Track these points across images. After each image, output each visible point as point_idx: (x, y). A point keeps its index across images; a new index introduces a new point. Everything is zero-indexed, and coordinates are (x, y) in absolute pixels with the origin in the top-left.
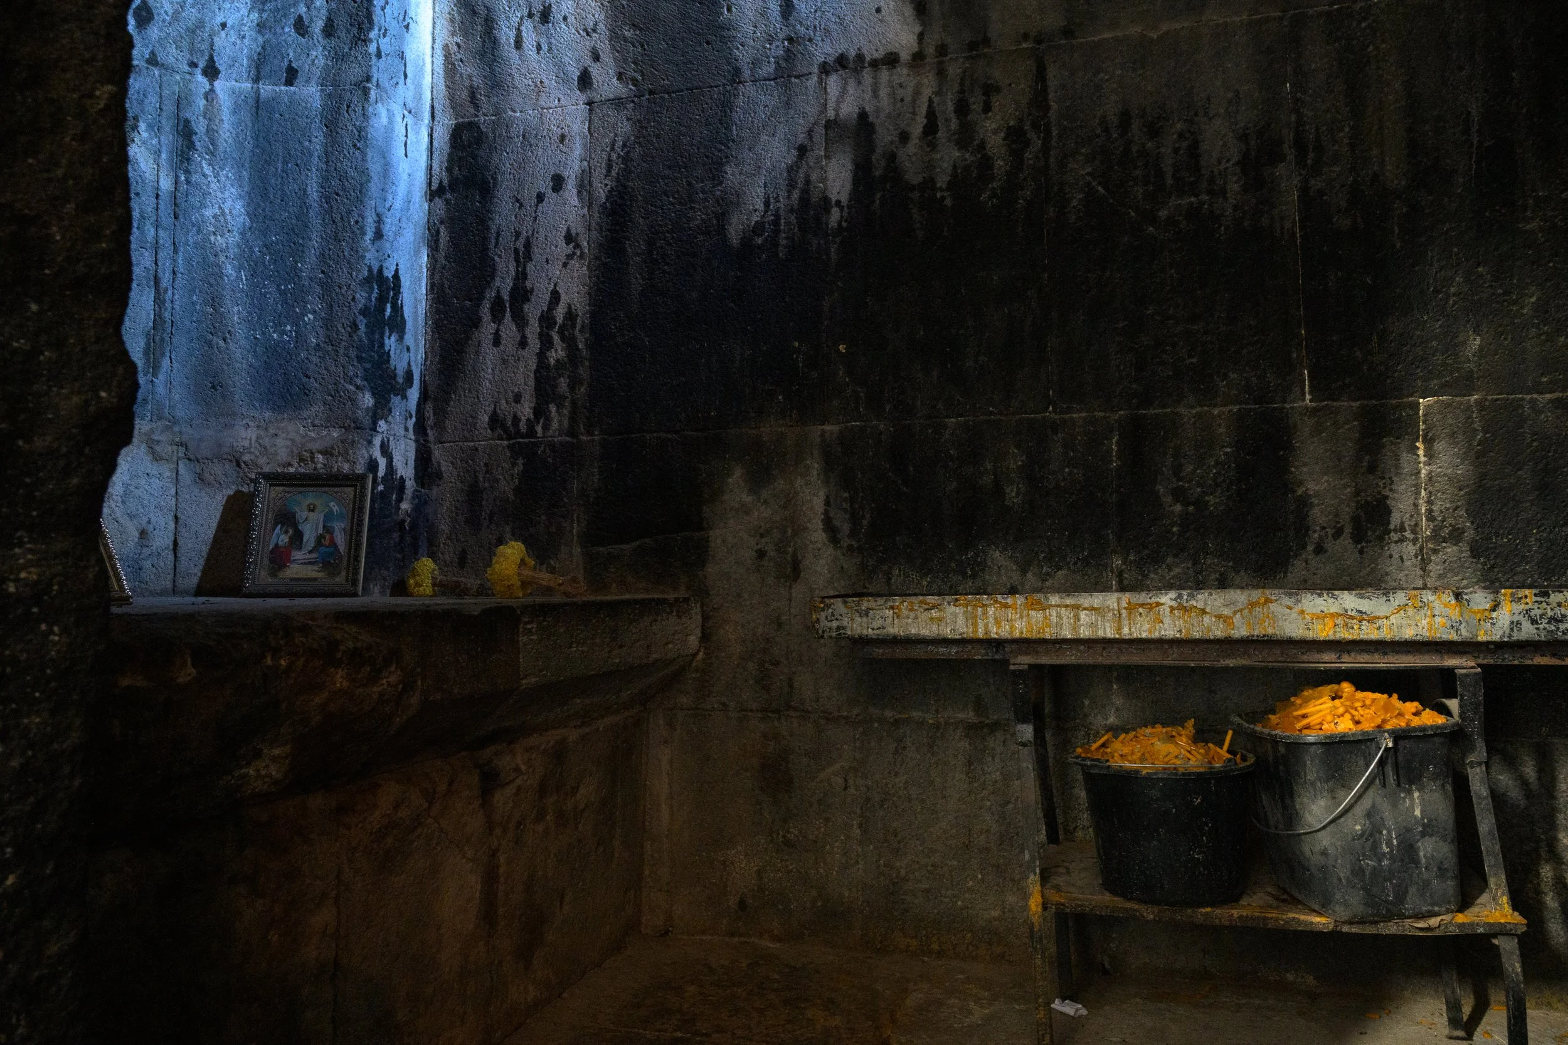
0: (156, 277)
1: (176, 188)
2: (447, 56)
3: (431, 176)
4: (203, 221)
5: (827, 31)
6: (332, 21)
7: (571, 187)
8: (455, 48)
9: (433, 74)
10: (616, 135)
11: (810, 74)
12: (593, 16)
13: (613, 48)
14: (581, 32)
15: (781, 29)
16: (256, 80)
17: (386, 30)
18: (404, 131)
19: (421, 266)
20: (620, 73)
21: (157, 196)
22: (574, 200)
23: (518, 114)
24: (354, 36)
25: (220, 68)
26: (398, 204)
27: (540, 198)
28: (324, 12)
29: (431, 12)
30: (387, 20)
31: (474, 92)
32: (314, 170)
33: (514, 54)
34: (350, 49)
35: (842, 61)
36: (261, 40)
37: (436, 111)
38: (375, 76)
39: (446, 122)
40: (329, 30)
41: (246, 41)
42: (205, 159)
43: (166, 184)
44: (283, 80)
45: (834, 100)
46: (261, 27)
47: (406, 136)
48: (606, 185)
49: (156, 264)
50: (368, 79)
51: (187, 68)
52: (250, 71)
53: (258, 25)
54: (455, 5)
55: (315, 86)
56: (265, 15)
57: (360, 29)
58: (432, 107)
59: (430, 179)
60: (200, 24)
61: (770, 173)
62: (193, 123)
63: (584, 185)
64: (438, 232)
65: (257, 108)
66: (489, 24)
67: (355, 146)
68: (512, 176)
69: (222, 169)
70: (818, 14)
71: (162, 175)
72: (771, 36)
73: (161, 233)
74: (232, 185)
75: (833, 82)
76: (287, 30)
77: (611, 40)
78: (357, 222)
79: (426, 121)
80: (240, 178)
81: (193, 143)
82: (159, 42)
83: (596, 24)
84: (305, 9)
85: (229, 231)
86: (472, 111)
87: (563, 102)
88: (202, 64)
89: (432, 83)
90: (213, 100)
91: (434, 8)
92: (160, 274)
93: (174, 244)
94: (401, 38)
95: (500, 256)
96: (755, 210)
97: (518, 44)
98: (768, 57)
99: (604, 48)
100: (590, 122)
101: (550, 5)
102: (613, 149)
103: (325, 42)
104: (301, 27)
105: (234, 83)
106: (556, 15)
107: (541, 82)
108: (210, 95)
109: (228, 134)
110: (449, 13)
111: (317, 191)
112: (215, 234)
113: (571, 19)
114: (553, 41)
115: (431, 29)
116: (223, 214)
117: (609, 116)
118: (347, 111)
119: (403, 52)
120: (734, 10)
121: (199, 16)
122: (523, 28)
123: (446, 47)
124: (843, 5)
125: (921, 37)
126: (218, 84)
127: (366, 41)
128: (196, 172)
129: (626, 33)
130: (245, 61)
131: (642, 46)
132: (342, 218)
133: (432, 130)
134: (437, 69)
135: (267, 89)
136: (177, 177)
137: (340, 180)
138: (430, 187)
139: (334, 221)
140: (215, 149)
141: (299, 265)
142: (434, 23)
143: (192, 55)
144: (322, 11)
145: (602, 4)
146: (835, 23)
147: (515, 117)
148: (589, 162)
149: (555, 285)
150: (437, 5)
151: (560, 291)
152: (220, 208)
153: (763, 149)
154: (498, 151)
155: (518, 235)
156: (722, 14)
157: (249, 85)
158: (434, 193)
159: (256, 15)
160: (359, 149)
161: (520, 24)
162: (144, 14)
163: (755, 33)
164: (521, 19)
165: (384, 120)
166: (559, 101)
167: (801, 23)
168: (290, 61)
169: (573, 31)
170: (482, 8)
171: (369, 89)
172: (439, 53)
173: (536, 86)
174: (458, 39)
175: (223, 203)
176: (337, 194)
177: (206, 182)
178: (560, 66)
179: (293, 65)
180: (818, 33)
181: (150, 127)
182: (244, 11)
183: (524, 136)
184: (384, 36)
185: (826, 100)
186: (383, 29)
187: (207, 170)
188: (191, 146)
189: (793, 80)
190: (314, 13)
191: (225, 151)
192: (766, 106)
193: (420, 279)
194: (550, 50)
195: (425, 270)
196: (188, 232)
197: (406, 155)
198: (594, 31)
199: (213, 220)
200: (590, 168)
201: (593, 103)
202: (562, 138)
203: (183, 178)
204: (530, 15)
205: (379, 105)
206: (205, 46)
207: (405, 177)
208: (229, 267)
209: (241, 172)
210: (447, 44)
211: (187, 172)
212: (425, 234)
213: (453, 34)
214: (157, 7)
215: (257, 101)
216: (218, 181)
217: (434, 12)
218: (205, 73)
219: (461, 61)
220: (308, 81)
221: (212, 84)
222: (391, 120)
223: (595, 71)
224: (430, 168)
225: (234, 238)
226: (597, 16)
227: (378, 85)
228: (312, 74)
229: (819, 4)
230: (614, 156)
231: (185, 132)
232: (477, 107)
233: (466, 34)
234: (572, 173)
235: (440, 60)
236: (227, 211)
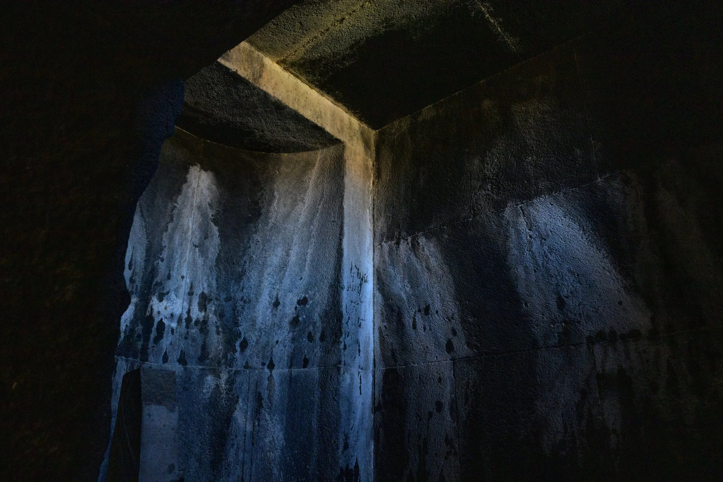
0: (242, 479)
1: (253, 429)
2: (381, 333)
3: (375, 399)
4: (264, 445)
5: (588, 317)
6: (324, 333)
7: (446, 408)
8: (384, 329)
9: (374, 342)
10: (469, 379)
11: (581, 343)
12: (452, 310)
13: (463, 328)
14: (446, 319)
15: (559, 316)
16: (290, 367)
17: (349, 333)
18: (359, 381)
19: (370, 453)
20: (468, 342)
21: (245, 435)
22: (449, 418)
23: (416, 365)
24: (334, 340)
25: (275, 364)
26: (356, 424)
27: (430, 414)
28: (320, 328)
29: (372, 310)
30: (349, 328)
31: (394, 352)
32: (315, 412)
33: (412, 332)
34: (332, 347)
35: (600, 336)
36: (293, 346)
37: (376, 363)
38: (343, 360)
39: (381, 368)
40: (322, 339)
41: (287, 348)
42: (267, 412)
43: (249, 428)
44: (302, 366)
45: (600, 360)
46: (293, 339)
47: (361, 383)
48: (466, 409)
49: (243, 472)
50: (340, 362)
51: (261, 366)
52: (288, 363)
53: (292, 339)
54: (383, 306)
55: (316, 367)
56: (295, 334)
57: (336, 336)
58: (374, 360)
59: (374, 400)
60: (267, 344)
61: (565, 407)
62: (262, 394)
63: (453, 409)
64: (379, 431)
65: (291, 381)
66: (400, 315)
67: (334, 398)
68: (415, 401)
69: (274, 415)
70: (581, 306)
71: (248, 423)
72: (553, 320)
73: (246, 455)
74: (278, 424)
75: (598, 349)
76: (304, 340)
77: (462, 323)
78: (335, 442)
79: (371, 369)
80: (282, 420)
81: (262, 404)
82: (250, 356)
83: (453, 315)
84: (312, 328)
85: (276, 449)
86: (393, 362)
87: (439, 359)
88: (267, 363)
89: (374, 347)
90: (271, 380)
91: (374, 308)
92: (244, 478)
93: (251, 459)
94: (357, 333)
95: (411, 449)
96: (558, 432)
97: (414, 327)
98: (553, 333)
99: (459, 328)
100: (454, 371)
101: (429, 305)
102: (467, 387)
103: (321, 344)
104: (310, 338)
105: (281, 370)
106: (432, 310)
107: (427, 347)
108: (270, 378)
109: (277, 397)
110: (381, 311)
111: (316, 424)
112: (269, 451)
113: (440, 312)
114: (432, 324)
115: (373, 319)
116: (274, 440)
117: (464, 368)
118: (330, 380)
119: (358, 340)
120: (529, 305)
121: (267, 339)
122: (416, 318)
123: (380, 328)
124: (596, 301)
125: (653, 319)
126: (274, 372)
127: (339, 343)
128: (263, 419)
129: (469, 319)
130: (286, 358)
131: (479, 327)
132: (328, 440)
133: (374, 373)
134: (376, 340)
135: (295, 371)
136: (254, 423)
137: (327, 418)
138: (374, 405)
139: (324, 441)
140: (271, 406)
141: (308, 467)
142: (374, 315)
143: (263, 359)
144: (319, 329)
145: (455, 304)
146: (593, 311)
147: (415, 367)
148: (455, 395)
149: (442, 470)
150: (375, 306)
151: (445, 475)
152: (273, 437)
153: (558, 391)
154: (407, 386)
155: (420, 436)
156: (522, 307)
157: (287, 370)
158: (376, 408)
159: (291, 334)
160: (336, 400)
161: (415, 316)
162: (244, 344)
163: (543, 318)
164: (415, 313)
165: (348, 381)
166: (437, 357)
167: (571, 312)
168: (305, 355)
169: (442, 319)
170: (396, 307)
171: (340, 368)
172: (377, 331)
173: (424, 349)
174: (385, 324)
175: (274, 434)
176: (326, 426)
177: (267, 424)
178: (436, 338)
179: (307, 357)
180: (583, 319)
181: (243, 400)
182: (286, 333)
183: (420, 378)
184: (348, 336)
185: (594, 361)
186: (347, 333)
187: (268, 417)
188: (261, 405)
189: (572, 347)
190: (316, 330)
191: (276, 406)
192: (556, 364)
193: (370, 461)
194: (430, 329)
195: (372, 454)
196: (257, 453)
197: (361, 394)
198: (453, 318)
199: (269, 444)
200: (456, 398)
201: (455, 359)
202: (440, 380)
203: (257, 423)
204: (420, 311)
205: (346, 374)
206: (269, 354)
207: (360, 406)
208: (275, 469)
209: (282, 416)
210: (380, 327)
211: (259, 420)
212: (371, 433)
213: (383, 321)
214: (249, 340)
215: (291, 378)
216: (272, 422)
217: (374, 310)
218: (268, 367)
219: (387, 335)
220: (313, 365)
221: (271, 373)
222: (352, 379)
223: (455, 341)
224: (374, 394)
225: (278, 453)
226: (453, 310)
227: (345, 364)
228: (315, 361)
229: (581, 300)
230: (469, 392)
231: (259, 398)
232: (396, 361)
233: (389, 322)
234: (446, 401)
235: (377, 335)
236: (275, 438)
